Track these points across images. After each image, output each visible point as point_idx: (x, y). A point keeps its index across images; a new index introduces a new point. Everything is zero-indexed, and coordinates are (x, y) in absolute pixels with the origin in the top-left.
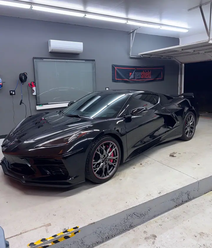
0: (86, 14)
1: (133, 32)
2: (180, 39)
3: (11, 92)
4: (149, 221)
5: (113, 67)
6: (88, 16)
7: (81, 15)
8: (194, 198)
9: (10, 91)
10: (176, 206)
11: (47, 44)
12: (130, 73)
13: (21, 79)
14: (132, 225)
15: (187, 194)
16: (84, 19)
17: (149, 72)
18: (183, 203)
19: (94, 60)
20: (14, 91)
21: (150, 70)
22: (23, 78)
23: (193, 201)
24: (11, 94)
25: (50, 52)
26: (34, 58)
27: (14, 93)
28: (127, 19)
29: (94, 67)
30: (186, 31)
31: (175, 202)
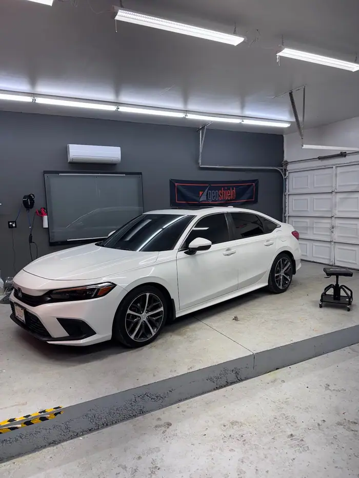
0: (120, 106)
1: (203, 128)
2: (284, 136)
3: (11, 223)
4: (170, 407)
5: (172, 183)
6: (123, 109)
7: (112, 108)
8: (246, 379)
9: (9, 222)
10: (217, 388)
11: (66, 151)
12: (201, 193)
13: (25, 203)
14: (144, 410)
15: (234, 372)
16: (117, 113)
17: (233, 189)
18: (228, 384)
19: (141, 173)
20: (15, 222)
21: (233, 187)
22: (28, 203)
23: (244, 382)
24: (11, 227)
25: (70, 163)
26: (45, 172)
27: (14, 225)
28: (186, 111)
29: (141, 184)
30: (286, 125)
31: (214, 382)
